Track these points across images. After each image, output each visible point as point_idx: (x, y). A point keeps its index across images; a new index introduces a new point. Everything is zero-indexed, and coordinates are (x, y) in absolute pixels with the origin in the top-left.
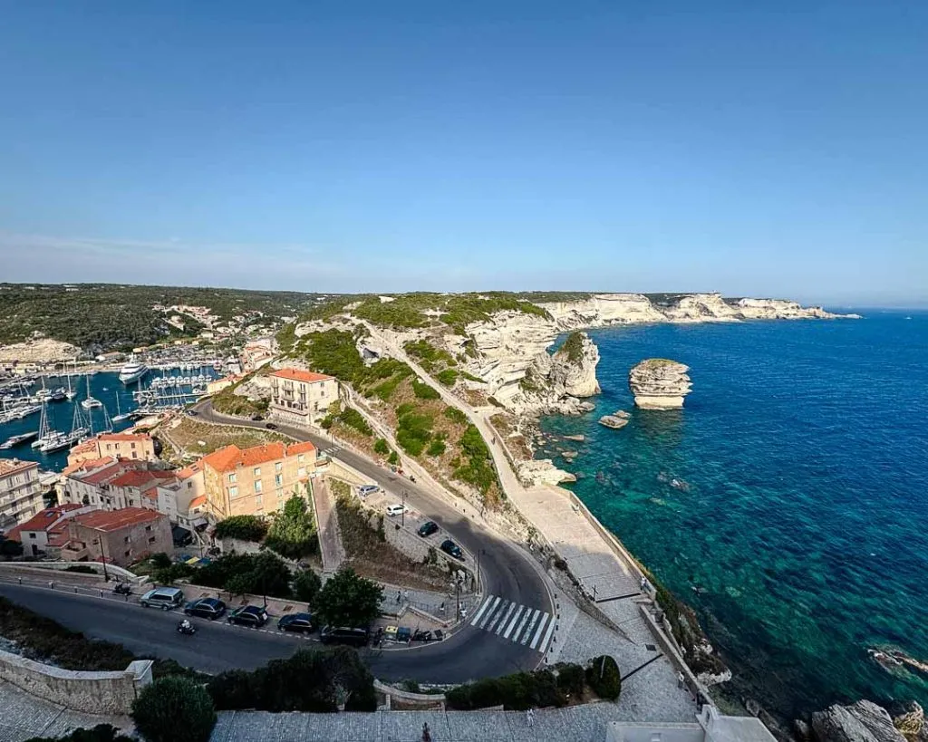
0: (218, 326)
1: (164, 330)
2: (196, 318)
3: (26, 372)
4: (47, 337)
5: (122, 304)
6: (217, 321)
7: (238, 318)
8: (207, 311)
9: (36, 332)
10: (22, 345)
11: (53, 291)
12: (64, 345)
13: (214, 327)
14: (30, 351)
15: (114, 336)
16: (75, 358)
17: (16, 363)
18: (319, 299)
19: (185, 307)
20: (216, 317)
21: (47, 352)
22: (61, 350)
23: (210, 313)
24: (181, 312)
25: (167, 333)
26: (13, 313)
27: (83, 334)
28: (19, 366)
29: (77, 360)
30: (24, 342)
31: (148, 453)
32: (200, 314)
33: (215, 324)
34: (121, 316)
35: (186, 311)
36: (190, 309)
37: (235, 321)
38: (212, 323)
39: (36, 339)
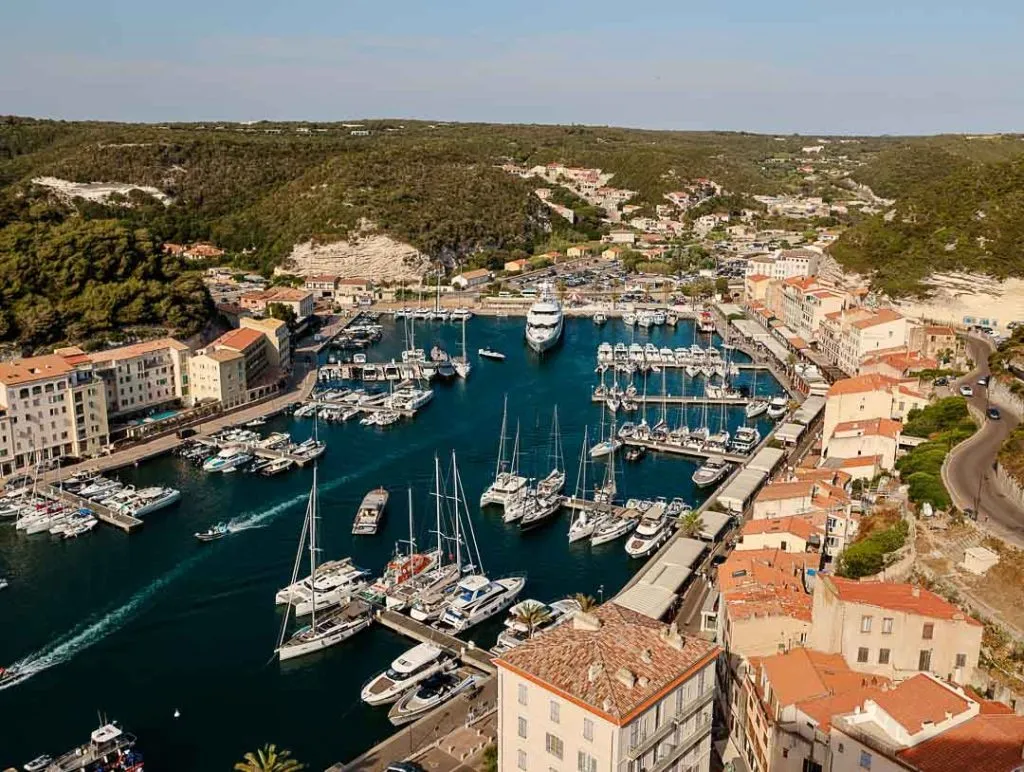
0: (632, 216)
1: (543, 221)
2: (582, 195)
3: (355, 300)
4: (378, 232)
5: (470, 163)
6: (629, 203)
7: (675, 197)
8: (605, 178)
9: (363, 220)
10: (343, 246)
11: (335, 135)
12: (406, 249)
13: (623, 217)
14: (353, 259)
15: (474, 234)
16: (420, 278)
17: (337, 281)
18: (807, 150)
19: (560, 169)
20: (628, 194)
21: (378, 261)
22: (400, 260)
23: (612, 184)
24: (552, 180)
25: (548, 228)
26: (320, 180)
27: (428, 227)
28: (342, 288)
29: (424, 283)
30: (346, 239)
31: (961, 661)
32: (592, 185)
33: (627, 210)
34: (476, 190)
35: (562, 178)
36: (570, 173)
37: (669, 203)
38: (620, 207)
39: (364, 235)
